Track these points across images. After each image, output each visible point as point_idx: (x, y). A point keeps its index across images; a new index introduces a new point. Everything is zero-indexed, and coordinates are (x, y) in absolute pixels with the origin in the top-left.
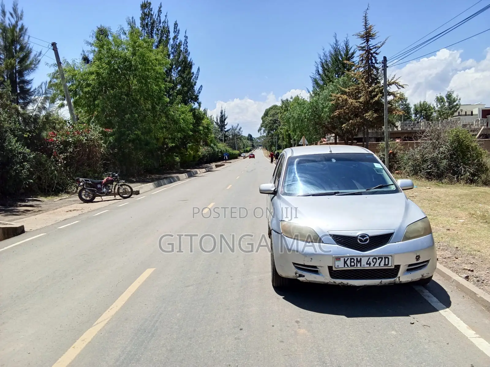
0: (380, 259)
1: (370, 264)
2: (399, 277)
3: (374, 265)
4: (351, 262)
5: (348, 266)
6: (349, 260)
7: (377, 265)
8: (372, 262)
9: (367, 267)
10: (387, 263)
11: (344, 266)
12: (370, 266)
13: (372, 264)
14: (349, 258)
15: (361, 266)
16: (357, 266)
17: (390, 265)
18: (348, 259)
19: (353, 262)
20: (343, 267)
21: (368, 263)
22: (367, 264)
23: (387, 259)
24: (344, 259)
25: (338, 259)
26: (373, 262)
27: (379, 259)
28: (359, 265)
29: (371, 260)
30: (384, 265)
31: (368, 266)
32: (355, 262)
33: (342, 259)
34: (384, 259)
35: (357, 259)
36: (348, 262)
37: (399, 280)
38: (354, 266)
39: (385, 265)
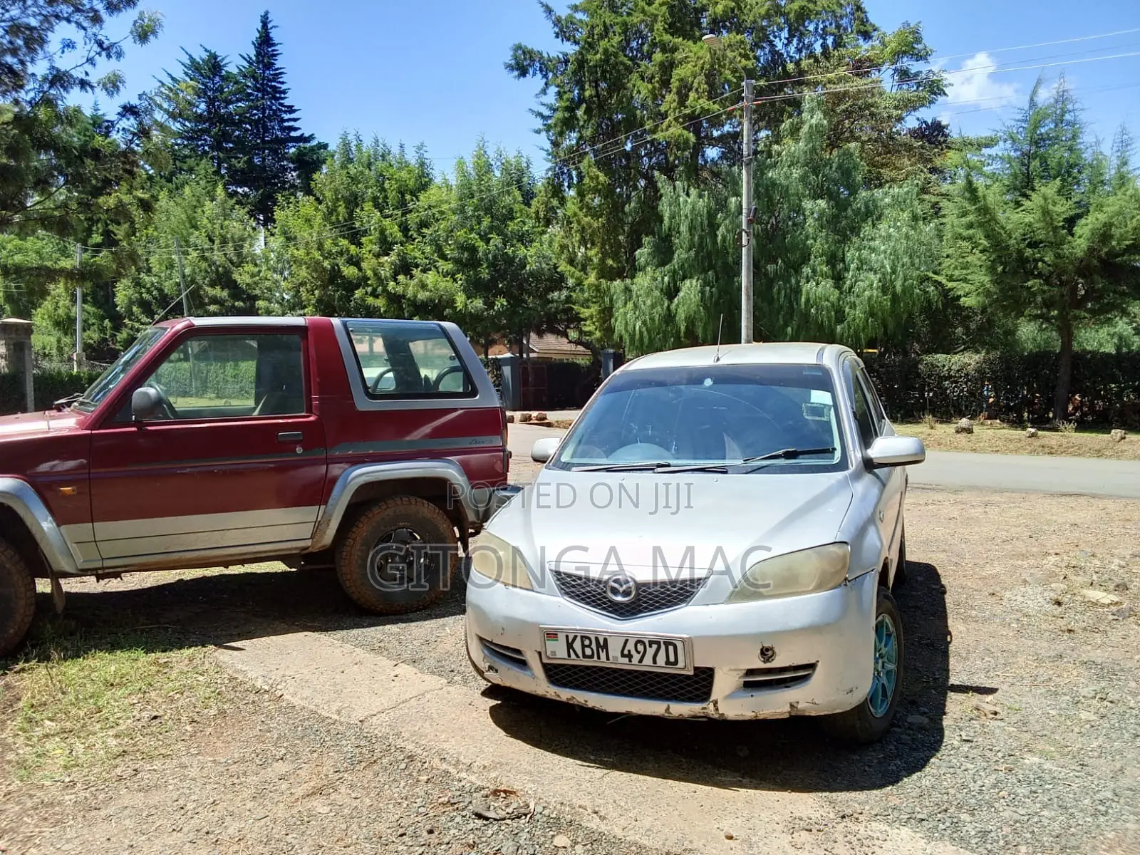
0: (655, 646)
1: (630, 656)
2: (715, 703)
3: (641, 661)
4: (584, 646)
5: (577, 656)
6: (578, 641)
7: (648, 660)
8: (633, 652)
9: (623, 663)
10: (672, 659)
11: (569, 655)
12: (630, 661)
13: (636, 657)
14: (579, 635)
15: (608, 658)
16: (599, 658)
17: (681, 664)
18: (576, 637)
19: (589, 646)
20: (566, 656)
21: (626, 652)
22: (623, 655)
23: (671, 648)
24: (567, 637)
25: (552, 635)
26: (639, 653)
27: (650, 646)
28: (603, 655)
29: (630, 646)
30: (666, 663)
31: (626, 660)
32: (594, 646)
33: (562, 637)
34: (663, 647)
35: (597, 639)
36: (577, 645)
37: (717, 709)
38: (592, 656)
39: (668, 662)
